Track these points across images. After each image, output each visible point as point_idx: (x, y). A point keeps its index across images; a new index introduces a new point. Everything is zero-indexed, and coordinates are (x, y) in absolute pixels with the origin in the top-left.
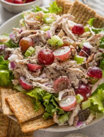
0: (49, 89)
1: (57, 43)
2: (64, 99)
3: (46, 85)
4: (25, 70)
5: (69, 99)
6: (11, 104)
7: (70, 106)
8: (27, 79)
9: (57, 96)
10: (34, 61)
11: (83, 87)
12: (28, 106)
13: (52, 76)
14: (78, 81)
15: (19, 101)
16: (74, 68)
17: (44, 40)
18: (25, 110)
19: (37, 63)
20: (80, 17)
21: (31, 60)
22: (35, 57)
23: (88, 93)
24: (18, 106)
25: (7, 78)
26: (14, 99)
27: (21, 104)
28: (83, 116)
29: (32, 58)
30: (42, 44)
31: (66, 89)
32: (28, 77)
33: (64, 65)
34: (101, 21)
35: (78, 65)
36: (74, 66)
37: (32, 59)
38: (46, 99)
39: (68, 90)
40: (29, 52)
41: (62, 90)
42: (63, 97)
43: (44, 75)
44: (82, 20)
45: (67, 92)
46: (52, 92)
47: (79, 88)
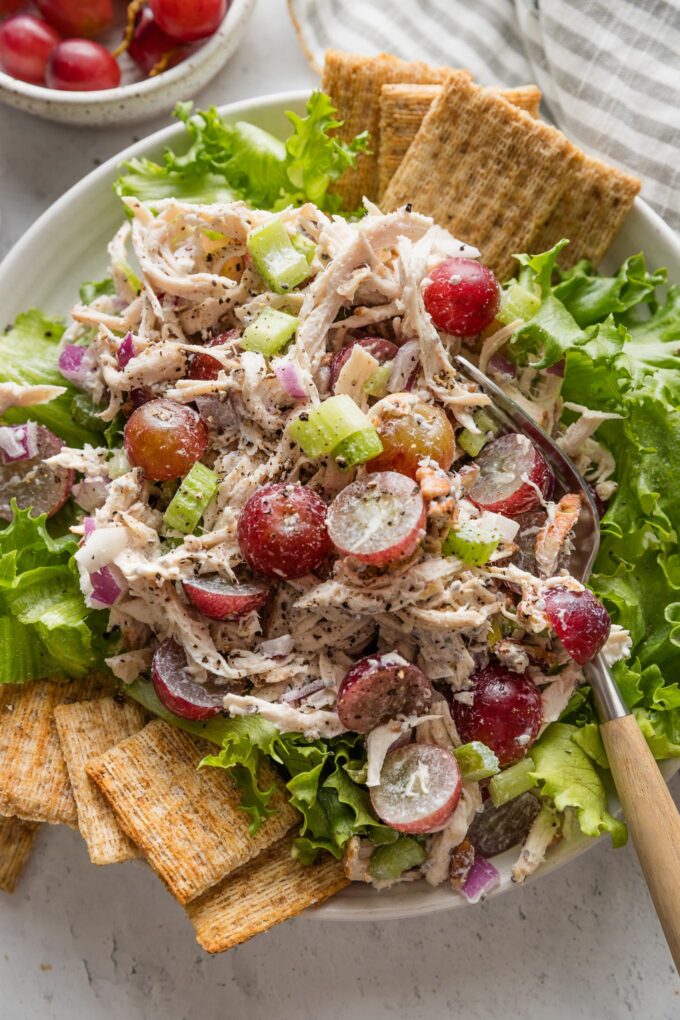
0: (314, 720)
1: (343, 446)
2: (398, 765)
3: (297, 703)
4: (175, 615)
5: (422, 772)
6: (121, 804)
7: (426, 821)
8: (191, 669)
9: (359, 755)
10: (222, 558)
11: (497, 690)
12: (213, 806)
13: (326, 639)
14: (468, 660)
15: (160, 779)
16: (444, 606)
17: (270, 419)
18: (200, 835)
19: (238, 570)
20: (479, 186)
21: (202, 555)
22: (221, 532)
23: (522, 731)
24: (158, 811)
25: (81, 650)
26: (132, 775)
27: (176, 799)
28: (499, 829)
29: (207, 538)
30: (258, 442)
31: (407, 711)
32: (196, 656)
33: (387, 594)
34: (616, 202)
35: (465, 587)
36: (447, 595)
37: (208, 547)
38: (303, 786)
39: (414, 721)
40: (191, 505)
41: (385, 720)
42: (395, 751)
43: (282, 643)
44: (494, 203)
45: (414, 730)
46: (330, 735)
47: (478, 699)
